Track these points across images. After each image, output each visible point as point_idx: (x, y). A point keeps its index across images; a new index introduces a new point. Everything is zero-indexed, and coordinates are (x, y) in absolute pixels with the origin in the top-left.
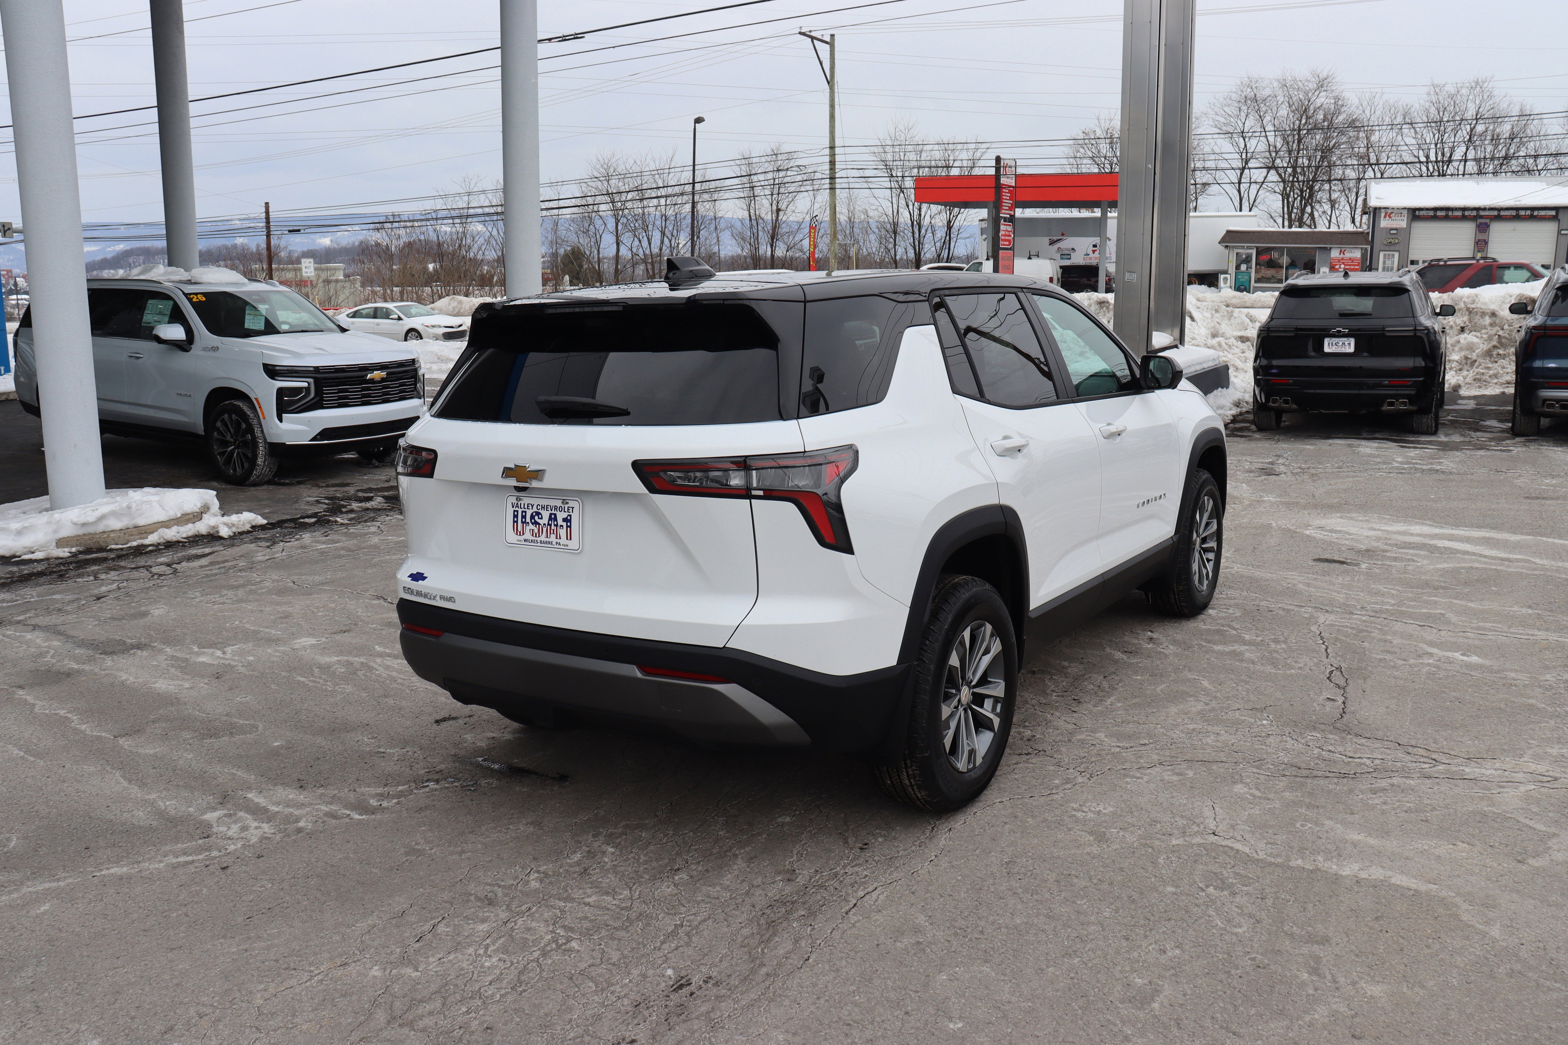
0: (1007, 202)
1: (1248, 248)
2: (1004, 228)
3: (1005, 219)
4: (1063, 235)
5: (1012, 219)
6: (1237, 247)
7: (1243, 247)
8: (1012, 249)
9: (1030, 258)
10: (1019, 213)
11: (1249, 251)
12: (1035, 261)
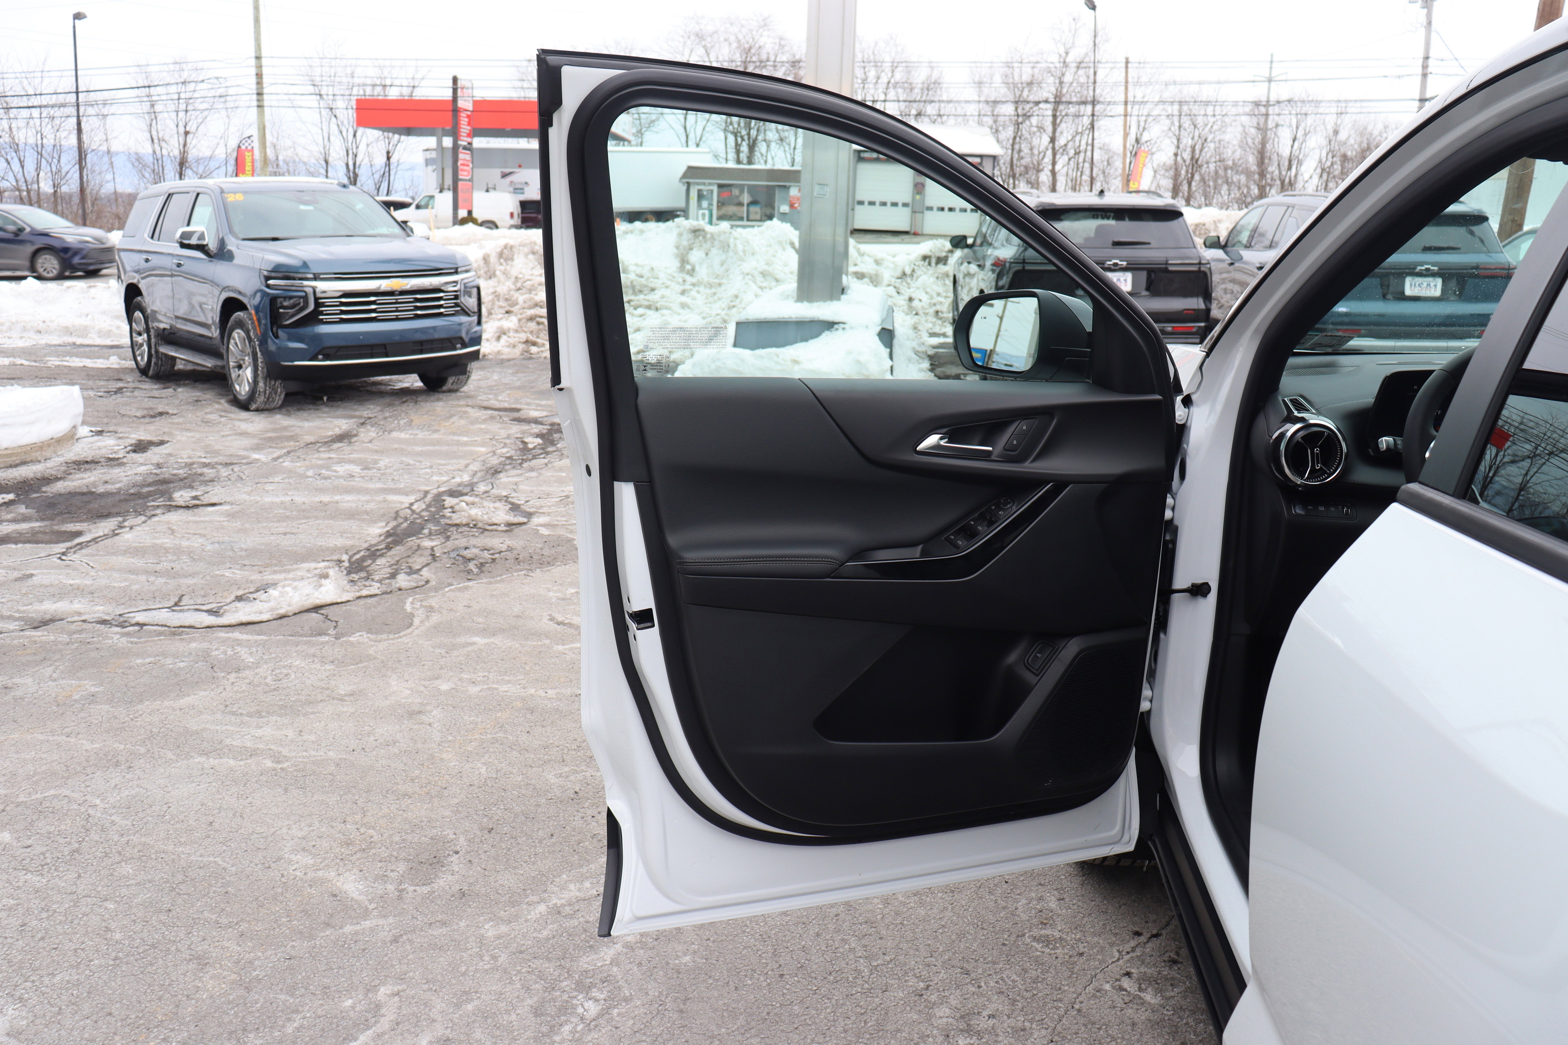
0: (465, 128)
1: (710, 184)
2: (464, 156)
3: (465, 148)
4: (520, 166)
5: (469, 148)
6: (698, 184)
7: (704, 184)
8: (471, 180)
9: (487, 191)
10: (479, 143)
11: (711, 188)
12: (492, 194)
